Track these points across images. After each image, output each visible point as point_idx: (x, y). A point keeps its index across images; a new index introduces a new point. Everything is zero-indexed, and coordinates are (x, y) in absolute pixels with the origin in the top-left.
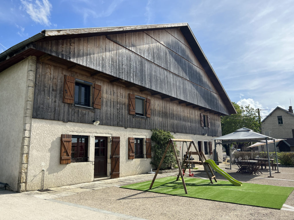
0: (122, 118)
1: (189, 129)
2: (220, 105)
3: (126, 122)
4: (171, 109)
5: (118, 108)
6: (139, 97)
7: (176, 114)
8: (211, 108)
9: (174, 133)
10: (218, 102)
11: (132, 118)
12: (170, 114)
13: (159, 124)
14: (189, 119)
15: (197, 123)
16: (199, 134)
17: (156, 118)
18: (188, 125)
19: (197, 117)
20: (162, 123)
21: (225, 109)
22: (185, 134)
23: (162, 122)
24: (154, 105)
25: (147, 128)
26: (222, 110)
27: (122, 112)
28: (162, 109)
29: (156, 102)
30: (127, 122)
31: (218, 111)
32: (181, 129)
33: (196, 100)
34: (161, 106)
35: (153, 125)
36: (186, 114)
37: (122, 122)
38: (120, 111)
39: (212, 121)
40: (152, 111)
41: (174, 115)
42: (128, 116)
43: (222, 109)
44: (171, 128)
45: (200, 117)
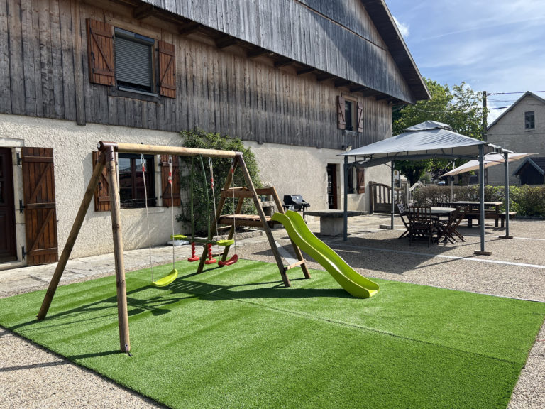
0: (62, 92)
1: (302, 134)
2: (391, 78)
3: (81, 106)
4: (247, 80)
5: (45, 61)
6: (133, 35)
7: (265, 95)
8: (365, 82)
9: (258, 143)
10: (384, 69)
11: (104, 97)
12: (245, 92)
13: (207, 118)
14: (304, 110)
15: (327, 119)
16: (331, 147)
17: (197, 100)
18: (301, 123)
19: (327, 105)
20: (218, 115)
21: (404, 88)
22: (291, 147)
23: (218, 113)
24: (188, 64)
25: (162, 128)
26: (394, 90)
27: (61, 75)
28: (217, 76)
29: (198, 57)
30: (85, 106)
31: (383, 92)
32: (280, 134)
33: (321, 57)
34: (214, 68)
35: (185, 119)
36: (294, 97)
37: (63, 105)
38: (51, 72)
39: (369, 117)
40: (184, 82)
41: (259, 95)
42: (88, 90)
43: (395, 87)
44: (248, 129)
45: (335, 106)
